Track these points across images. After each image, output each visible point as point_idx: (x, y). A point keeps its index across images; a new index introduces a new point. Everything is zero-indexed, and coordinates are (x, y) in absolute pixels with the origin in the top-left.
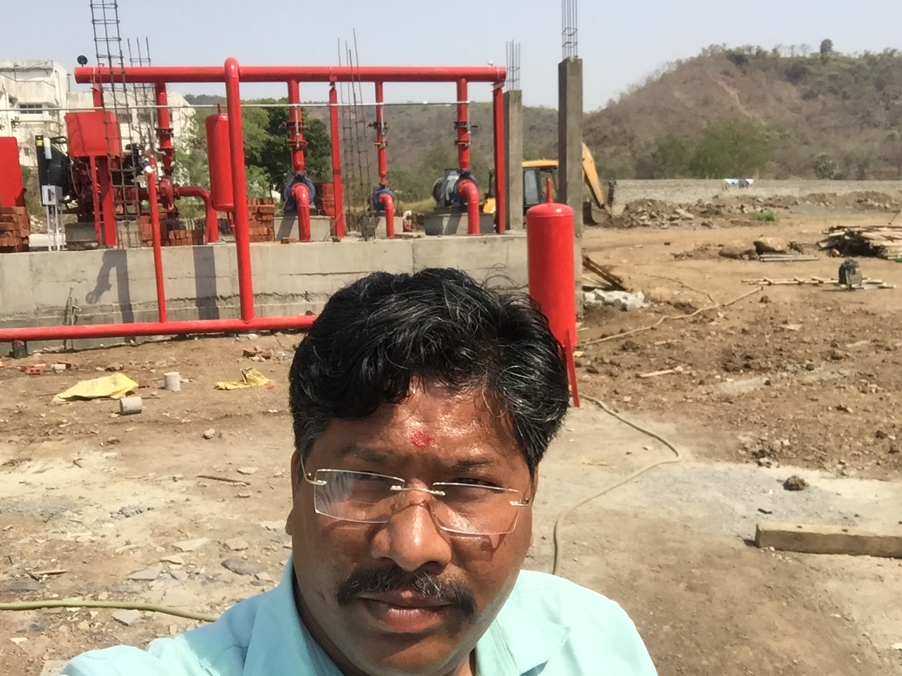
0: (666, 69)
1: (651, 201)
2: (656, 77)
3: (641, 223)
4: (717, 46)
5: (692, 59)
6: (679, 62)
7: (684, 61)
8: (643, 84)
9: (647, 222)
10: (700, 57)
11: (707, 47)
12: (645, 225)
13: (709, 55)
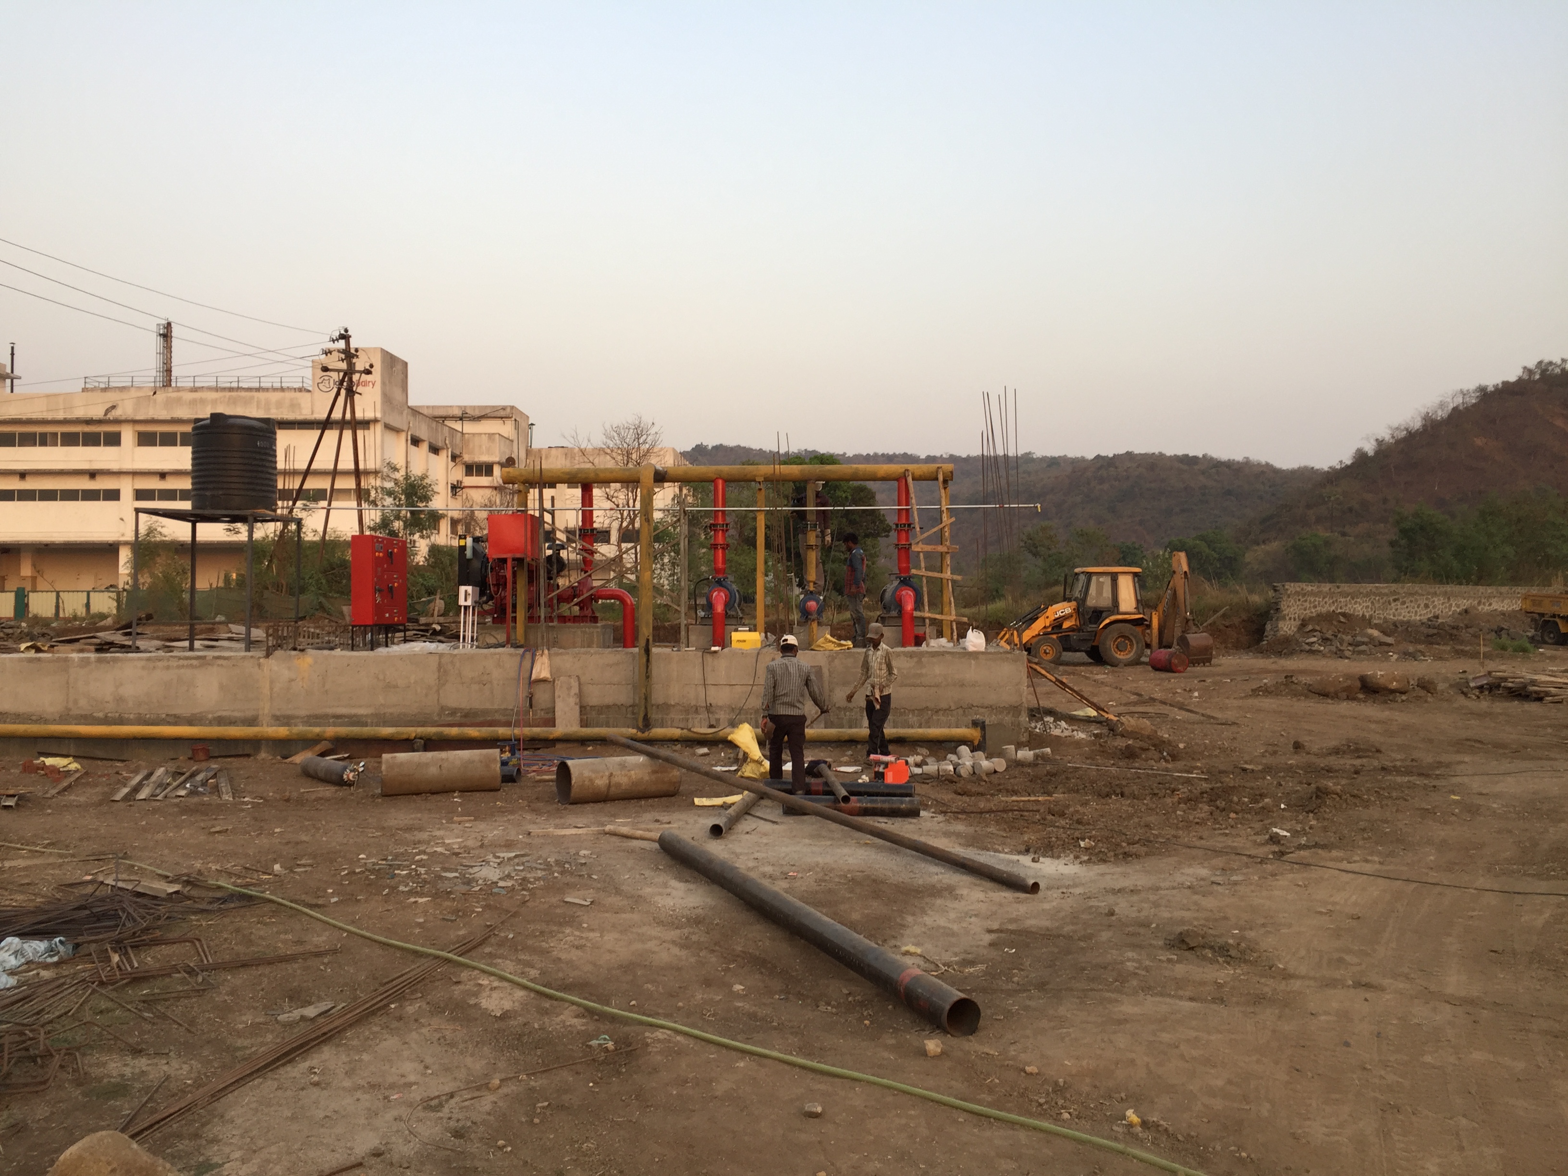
0: (1459, 400)
1: (1344, 615)
2: (1441, 414)
3: (1307, 648)
4: (1551, 363)
5: (1505, 384)
6: (1482, 390)
7: (1491, 389)
8: (1417, 424)
9: (1316, 647)
10: (1520, 380)
11: (1532, 364)
12: (1312, 652)
13: (1537, 377)
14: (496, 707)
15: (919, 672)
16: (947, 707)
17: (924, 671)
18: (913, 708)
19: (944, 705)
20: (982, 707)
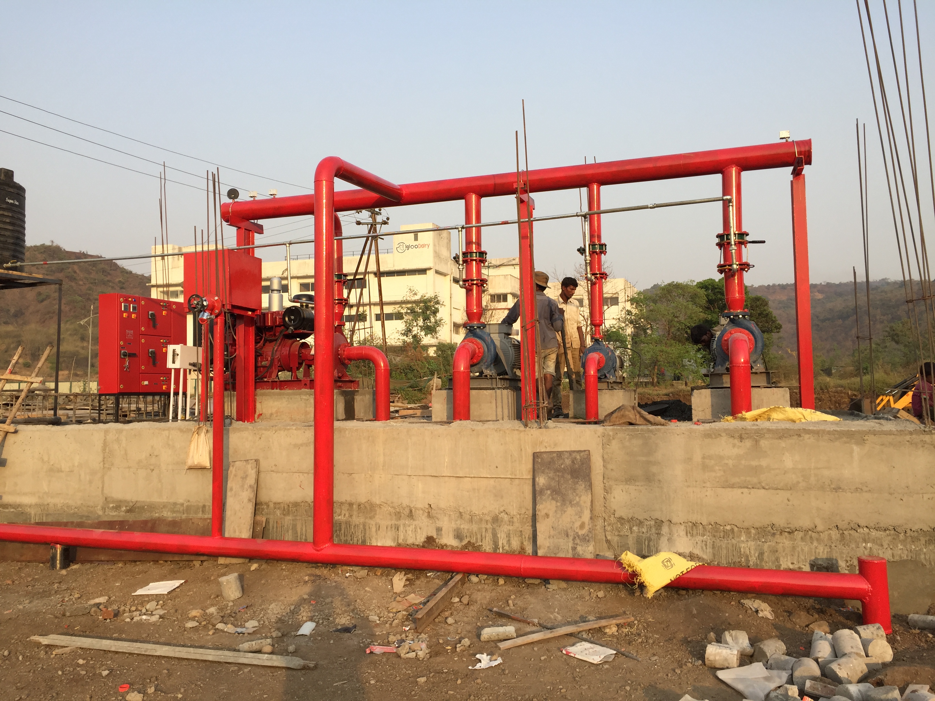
14: (164, 500)
15: (754, 463)
16: (812, 526)
17: (764, 463)
18: (746, 524)
19: (805, 522)
20: (877, 529)
